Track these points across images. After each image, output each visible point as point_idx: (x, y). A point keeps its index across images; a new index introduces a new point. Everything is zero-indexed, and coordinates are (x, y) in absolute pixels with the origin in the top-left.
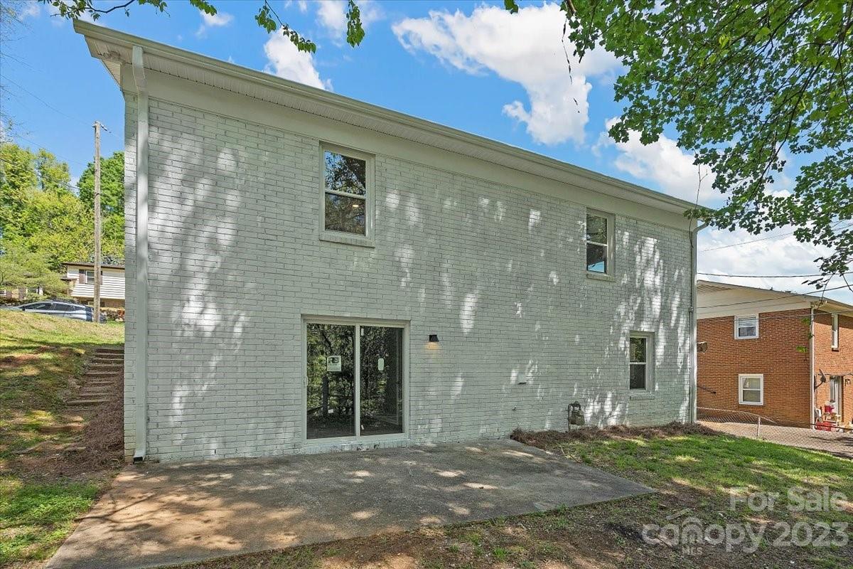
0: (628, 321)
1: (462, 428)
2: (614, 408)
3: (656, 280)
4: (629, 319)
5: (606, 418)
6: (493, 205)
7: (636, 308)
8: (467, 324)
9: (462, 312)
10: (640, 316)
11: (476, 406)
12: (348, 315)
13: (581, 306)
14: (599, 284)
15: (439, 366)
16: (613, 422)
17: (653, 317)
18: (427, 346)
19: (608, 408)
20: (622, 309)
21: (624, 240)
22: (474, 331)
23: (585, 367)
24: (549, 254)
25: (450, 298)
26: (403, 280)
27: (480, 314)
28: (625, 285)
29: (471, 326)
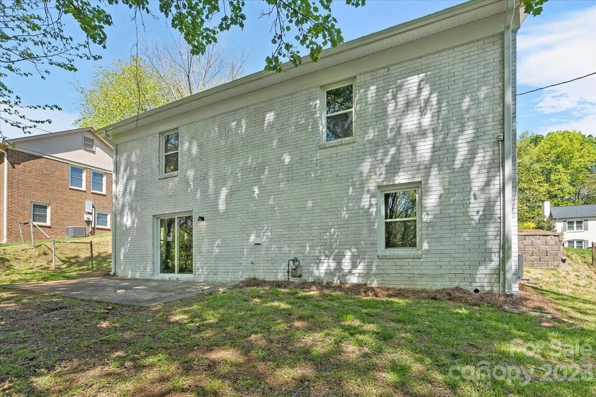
0: (375, 177)
1: (219, 273)
2: (354, 265)
3: (423, 121)
4: (376, 174)
5: (345, 275)
6: (239, 125)
7: (388, 160)
8: (222, 207)
9: (219, 200)
10: (394, 167)
11: (227, 259)
12: (167, 213)
13: (313, 175)
14: (334, 150)
15: (206, 235)
16: (354, 280)
17: (417, 164)
18: (200, 224)
19: (346, 264)
20: (366, 167)
21: (370, 96)
22: (226, 212)
23: (317, 228)
24: (281, 141)
25: (213, 193)
26: (189, 189)
27: (228, 199)
28: (370, 141)
29: (224, 208)
